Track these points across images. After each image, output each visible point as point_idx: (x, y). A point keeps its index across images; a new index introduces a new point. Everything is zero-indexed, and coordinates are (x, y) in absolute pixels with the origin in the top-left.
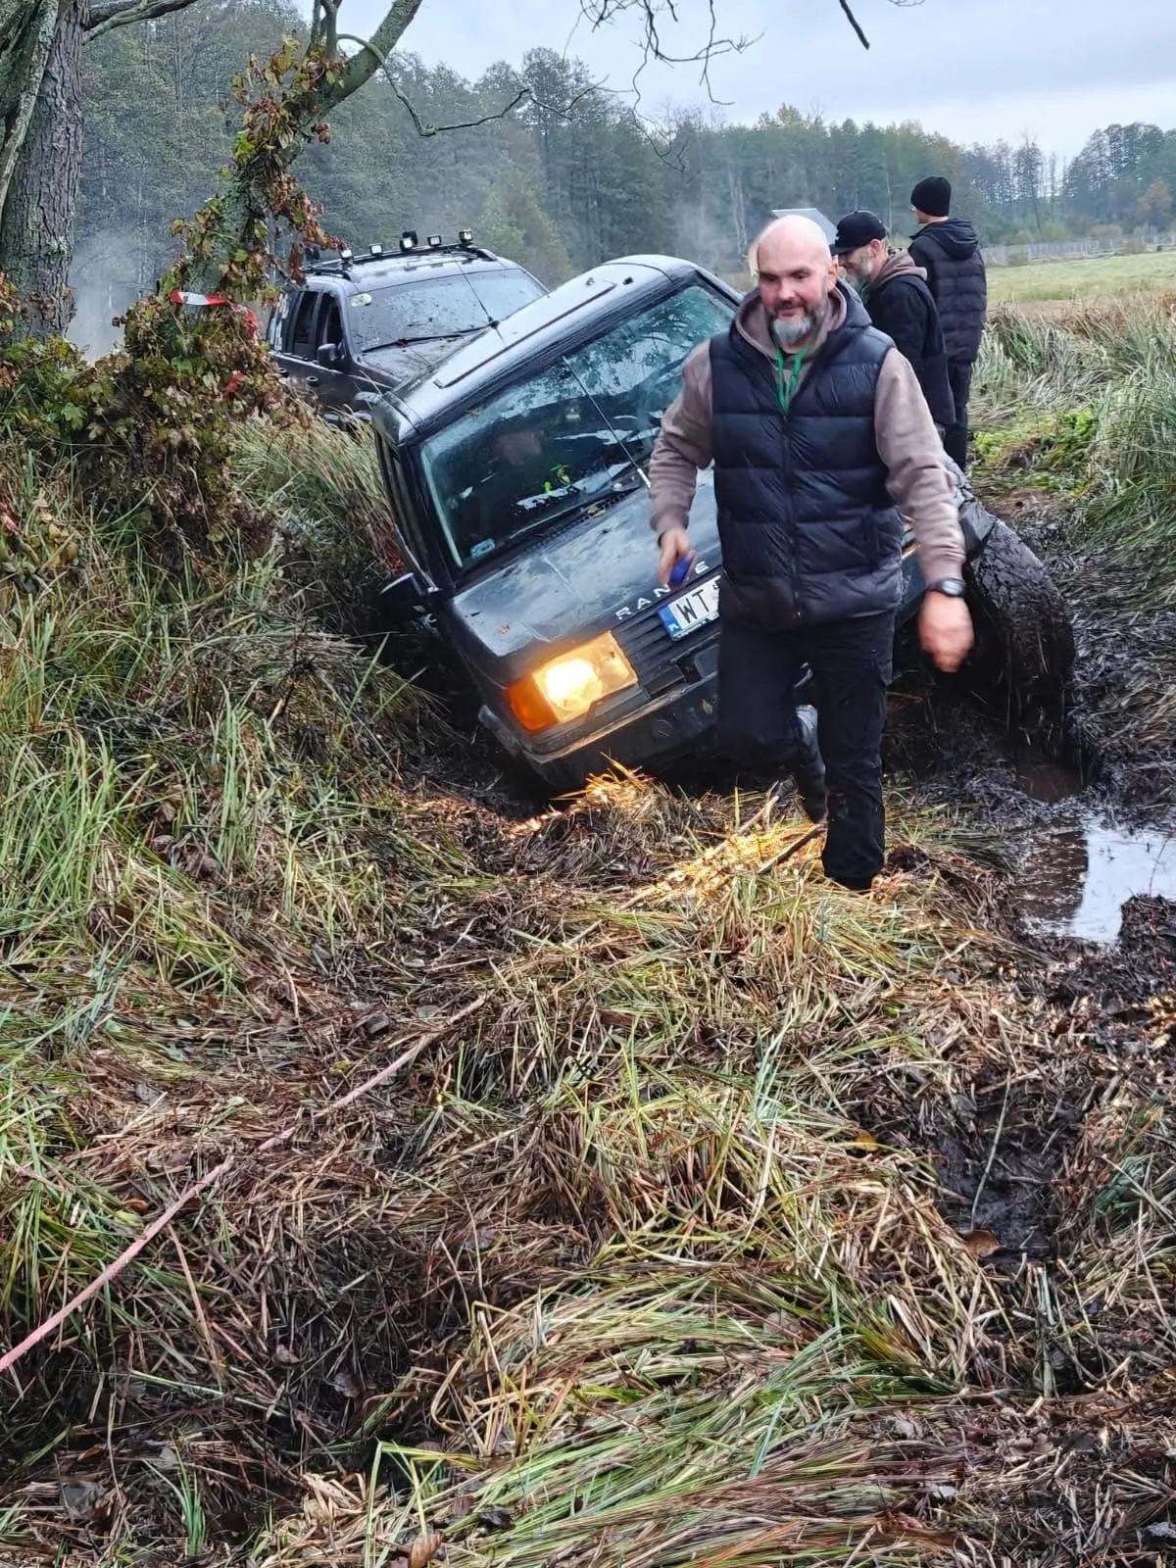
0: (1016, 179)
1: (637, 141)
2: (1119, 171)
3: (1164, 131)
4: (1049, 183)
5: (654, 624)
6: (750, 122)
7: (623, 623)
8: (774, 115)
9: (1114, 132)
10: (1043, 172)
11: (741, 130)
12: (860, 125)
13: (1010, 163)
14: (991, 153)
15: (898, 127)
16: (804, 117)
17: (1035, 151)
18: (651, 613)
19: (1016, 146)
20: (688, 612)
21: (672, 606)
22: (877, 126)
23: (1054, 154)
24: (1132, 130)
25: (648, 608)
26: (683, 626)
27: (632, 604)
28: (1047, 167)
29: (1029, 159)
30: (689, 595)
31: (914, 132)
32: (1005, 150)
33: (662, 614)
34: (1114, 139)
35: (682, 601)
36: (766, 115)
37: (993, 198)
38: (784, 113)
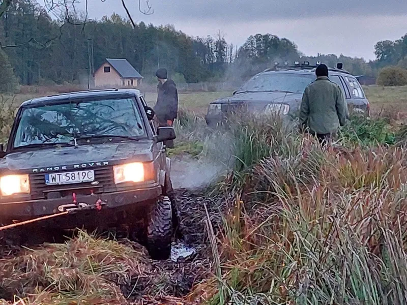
0: (215, 53)
1: (48, 23)
2: (260, 54)
3: (280, 38)
4: (229, 57)
5: (42, 178)
6: (99, 19)
7: (33, 173)
8: (109, 18)
9: (258, 38)
10: (227, 51)
11: (95, 22)
12: (147, 24)
13: (213, 46)
14: (204, 41)
15: (164, 27)
16: (123, 20)
17: (224, 42)
18: (43, 174)
19: (215, 39)
20: (54, 179)
21: (50, 175)
22: (154, 26)
23: (232, 44)
24: (266, 36)
25: (43, 172)
26: (50, 182)
27: (39, 169)
28: (229, 50)
29: (221, 45)
30: (56, 174)
31: (171, 30)
32: (210, 41)
33: (46, 176)
34: (258, 40)
35: (53, 175)
36: (106, 17)
37: (205, 61)
38: (114, 16)
